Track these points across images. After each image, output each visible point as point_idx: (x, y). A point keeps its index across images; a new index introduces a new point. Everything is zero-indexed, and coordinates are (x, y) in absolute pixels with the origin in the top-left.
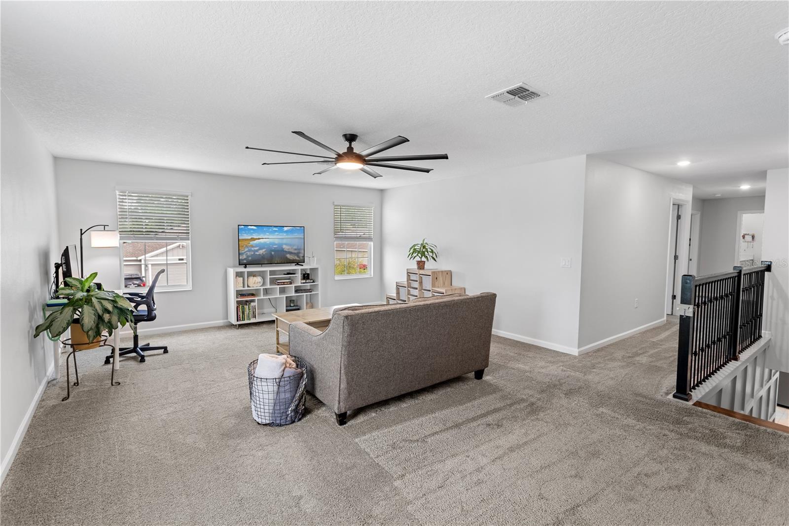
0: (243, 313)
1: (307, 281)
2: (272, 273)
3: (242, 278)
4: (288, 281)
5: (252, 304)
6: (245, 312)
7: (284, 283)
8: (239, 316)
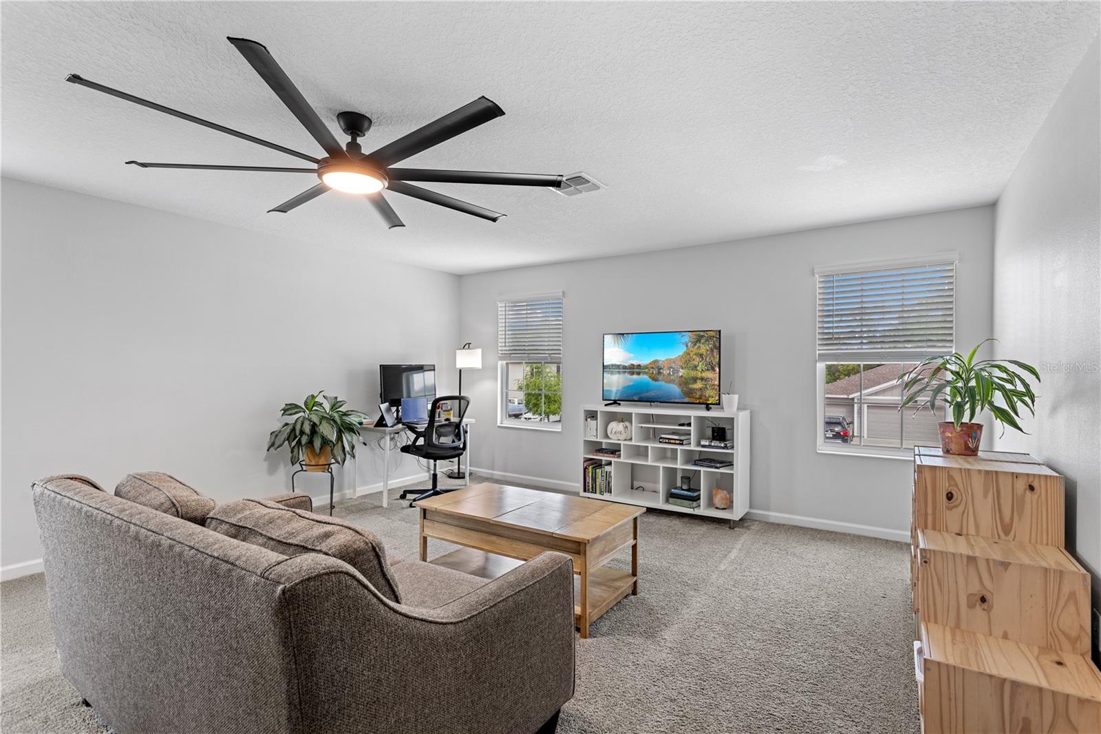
0: (594, 479)
1: (713, 444)
2: (647, 418)
3: (595, 422)
4: (676, 437)
5: (607, 468)
6: (597, 480)
7: (669, 441)
8: (587, 484)
